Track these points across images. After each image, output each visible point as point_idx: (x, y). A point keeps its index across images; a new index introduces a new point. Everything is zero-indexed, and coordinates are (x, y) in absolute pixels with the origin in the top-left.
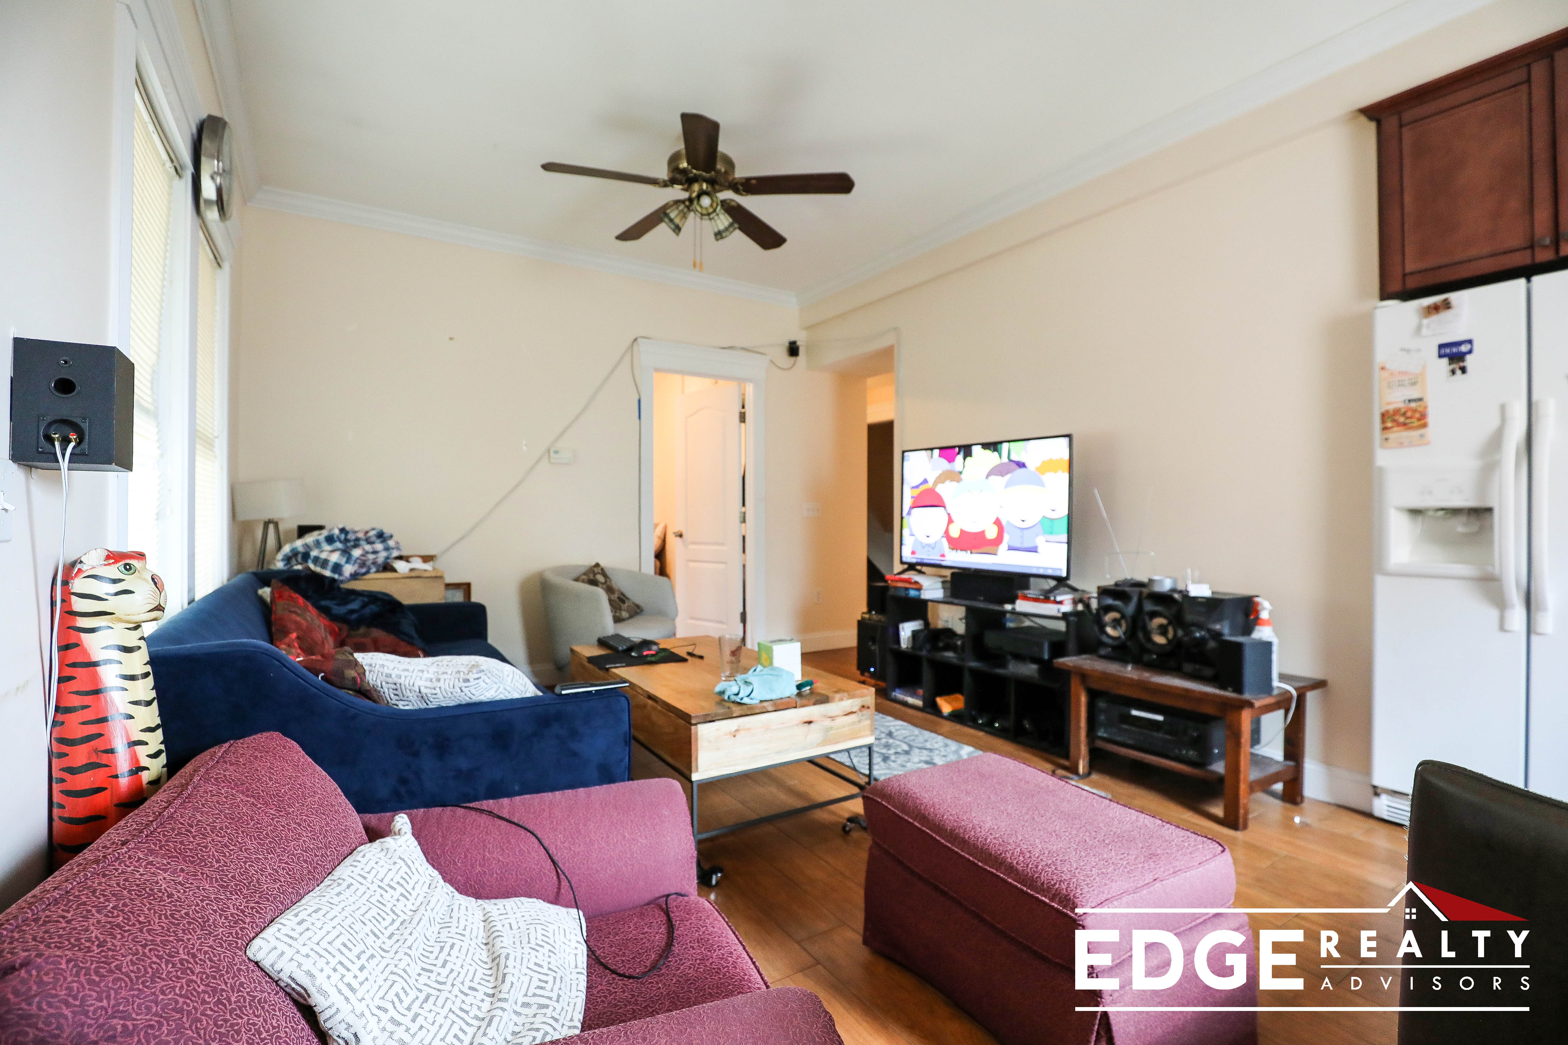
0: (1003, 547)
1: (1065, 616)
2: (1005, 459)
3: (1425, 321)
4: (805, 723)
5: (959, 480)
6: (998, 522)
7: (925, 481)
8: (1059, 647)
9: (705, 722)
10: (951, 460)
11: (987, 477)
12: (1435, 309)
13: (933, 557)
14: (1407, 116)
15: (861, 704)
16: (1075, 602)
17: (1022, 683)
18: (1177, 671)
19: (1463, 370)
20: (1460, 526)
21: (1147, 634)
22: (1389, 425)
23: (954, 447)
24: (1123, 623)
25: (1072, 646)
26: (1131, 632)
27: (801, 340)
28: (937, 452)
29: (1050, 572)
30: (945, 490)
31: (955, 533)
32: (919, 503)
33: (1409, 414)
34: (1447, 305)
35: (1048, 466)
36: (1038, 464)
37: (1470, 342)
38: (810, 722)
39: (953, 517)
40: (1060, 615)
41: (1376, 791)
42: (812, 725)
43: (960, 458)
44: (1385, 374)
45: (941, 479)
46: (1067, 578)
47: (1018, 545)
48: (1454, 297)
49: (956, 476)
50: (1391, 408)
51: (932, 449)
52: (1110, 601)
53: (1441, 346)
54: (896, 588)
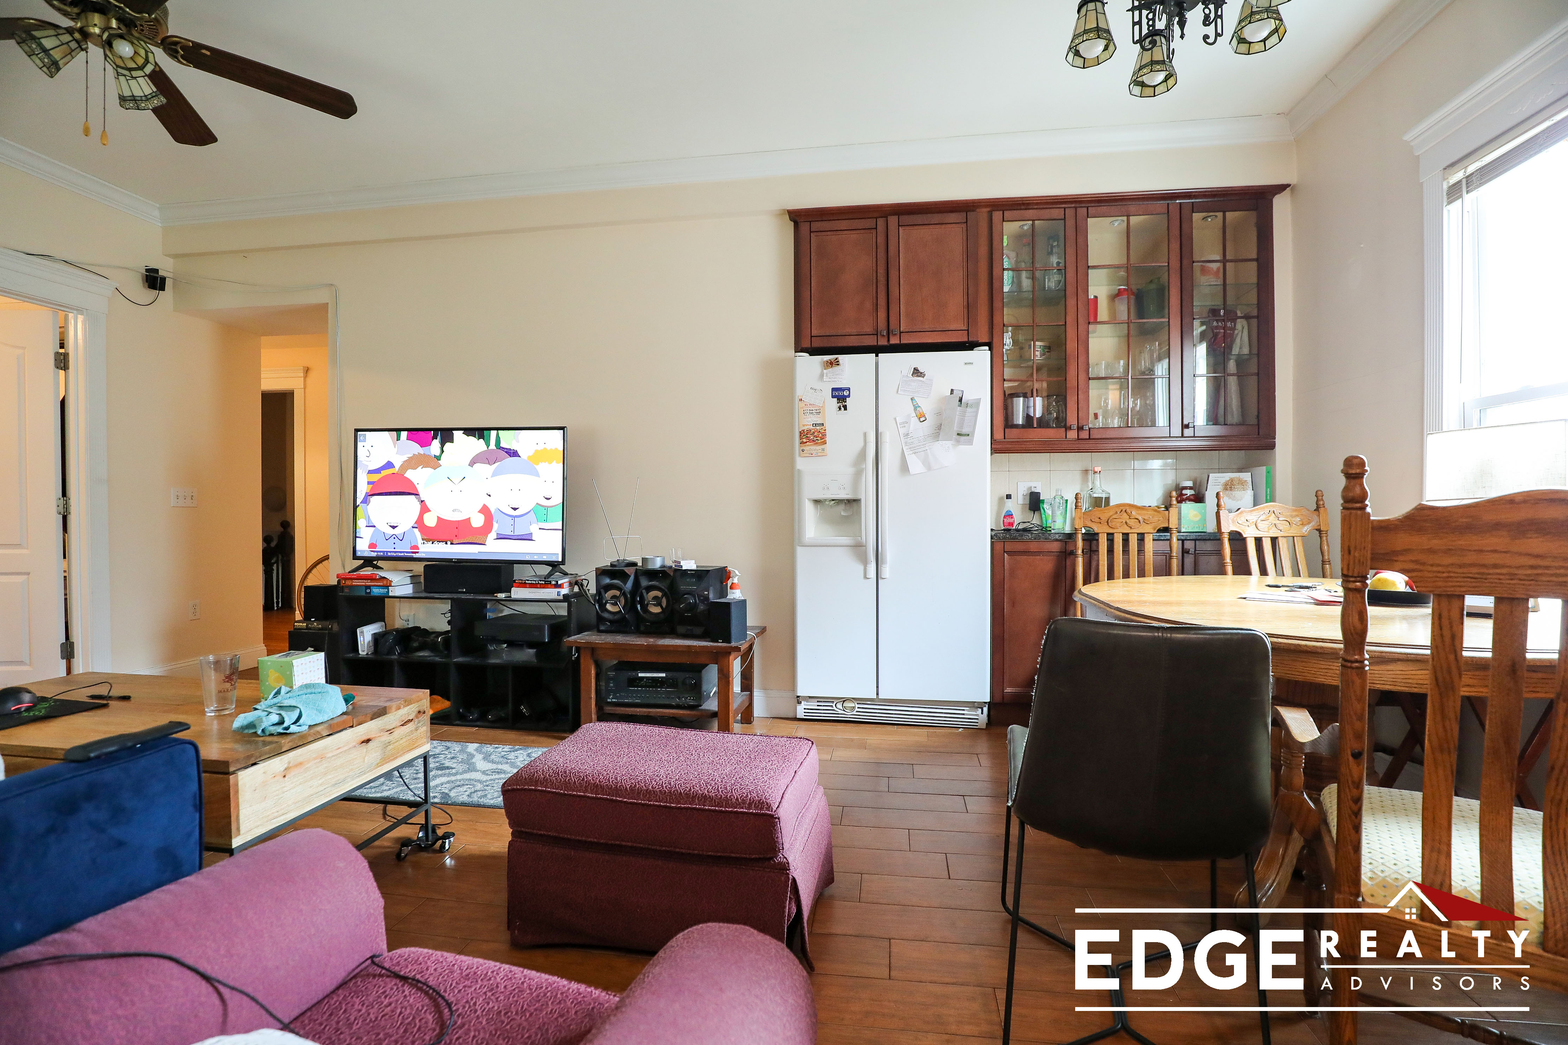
0: (492, 535)
1: (566, 598)
2: (492, 446)
3: (825, 371)
4: (363, 742)
5: (436, 467)
6: (485, 510)
7: (389, 465)
8: (559, 628)
9: (246, 768)
10: (425, 444)
11: (472, 463)
12: (831, 364)
13: (403, 548)
14: (816, 226)
15: (417, 709)
16: (571, 585)
17: (520, 670)
18: (673, 633)
19: (845, 408)
20: (842, 510)
21: (645, 608)
22: (805, 440)
23: (430, 430)
24: (623, 600)
25: (573, 625)
26: (630, 606)
27: (166, 267)
28: (404, 434)
29: (545, 558)
30: (417, 476)
31: (430, 521)
32: (378, 490)
33: (816, 434)
34: (837, 363)
35: (541, 456)
36: (531, 453)
37: (849, 389)
38: (368, 741)
39: (429, 504)
40: (561, 598)
41: (799, 700)
42: (370, 743)
43: (436, 443)
44: (802, 404)
45: (413, 462)
46: (563, 562)
47: (508, 532)
48: (842, 358)
49: (434, 462)
50: (806, 428)
51: (398, 430)
52: (607, 581)
53: (833, 390)
54: (351, 587)
